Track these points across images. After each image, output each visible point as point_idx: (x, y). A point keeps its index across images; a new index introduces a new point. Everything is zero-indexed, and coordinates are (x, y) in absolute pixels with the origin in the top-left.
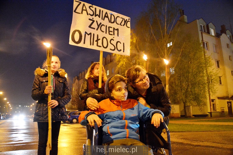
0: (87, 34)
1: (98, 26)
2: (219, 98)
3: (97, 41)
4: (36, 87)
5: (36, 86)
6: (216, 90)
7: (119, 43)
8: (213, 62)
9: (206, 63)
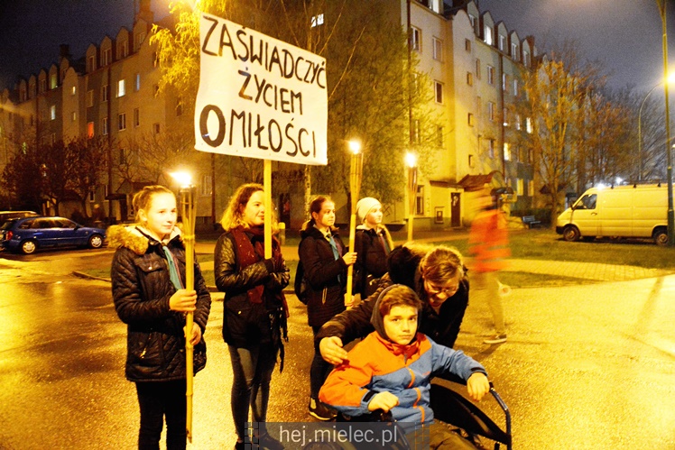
0: (236, 115)
1: (260, 89)
2: (433, 183)
3: (257, 133)
4: (128, 287)
5: (130, 284)
6: (433, 165)
7: (303, 133)
8: (431, 91)
9: (412, 91)
